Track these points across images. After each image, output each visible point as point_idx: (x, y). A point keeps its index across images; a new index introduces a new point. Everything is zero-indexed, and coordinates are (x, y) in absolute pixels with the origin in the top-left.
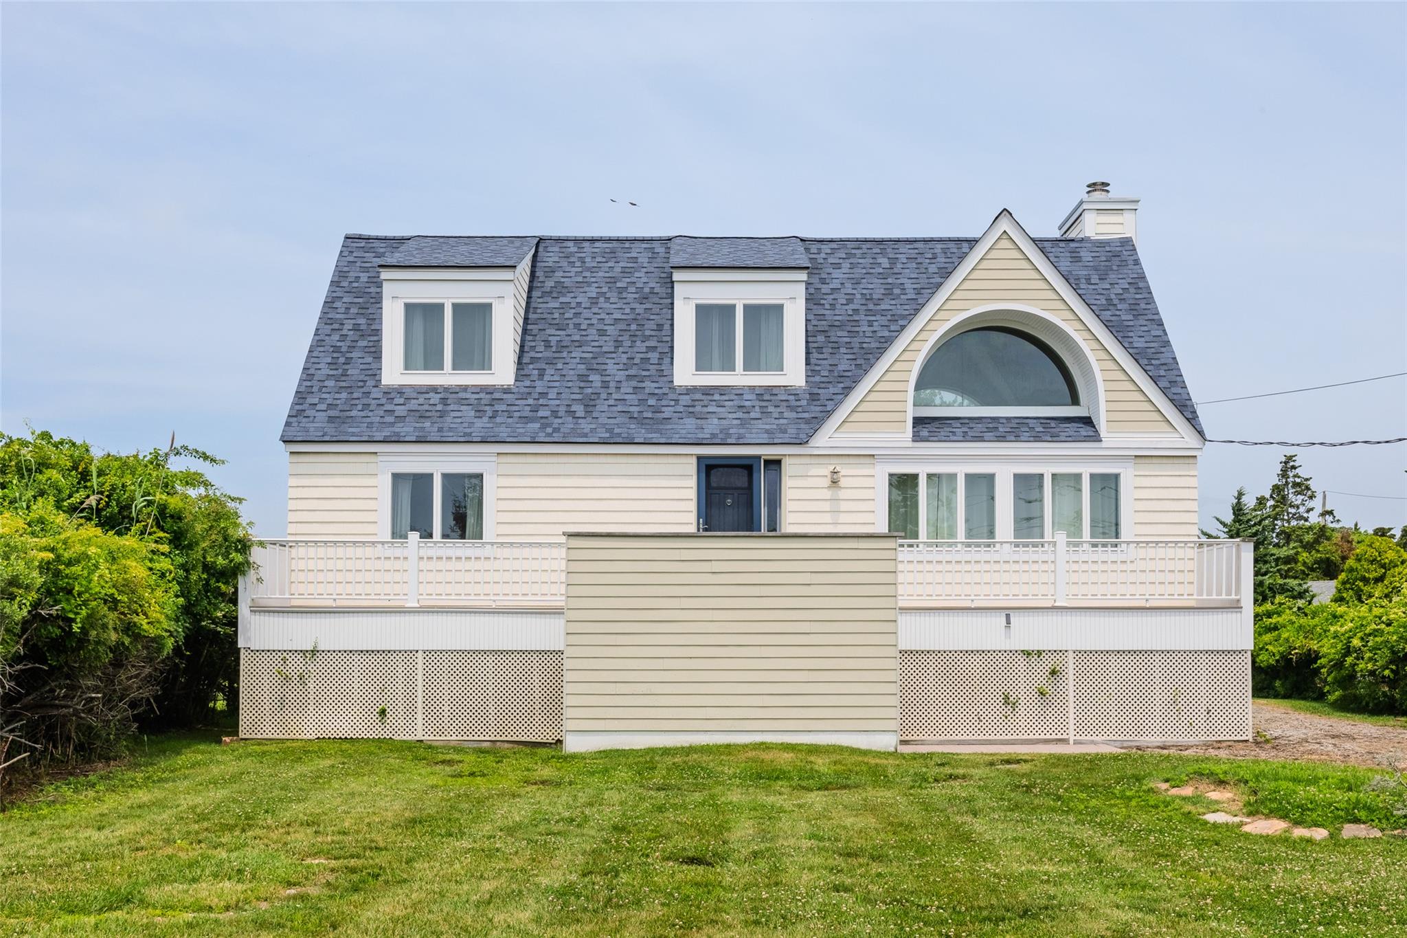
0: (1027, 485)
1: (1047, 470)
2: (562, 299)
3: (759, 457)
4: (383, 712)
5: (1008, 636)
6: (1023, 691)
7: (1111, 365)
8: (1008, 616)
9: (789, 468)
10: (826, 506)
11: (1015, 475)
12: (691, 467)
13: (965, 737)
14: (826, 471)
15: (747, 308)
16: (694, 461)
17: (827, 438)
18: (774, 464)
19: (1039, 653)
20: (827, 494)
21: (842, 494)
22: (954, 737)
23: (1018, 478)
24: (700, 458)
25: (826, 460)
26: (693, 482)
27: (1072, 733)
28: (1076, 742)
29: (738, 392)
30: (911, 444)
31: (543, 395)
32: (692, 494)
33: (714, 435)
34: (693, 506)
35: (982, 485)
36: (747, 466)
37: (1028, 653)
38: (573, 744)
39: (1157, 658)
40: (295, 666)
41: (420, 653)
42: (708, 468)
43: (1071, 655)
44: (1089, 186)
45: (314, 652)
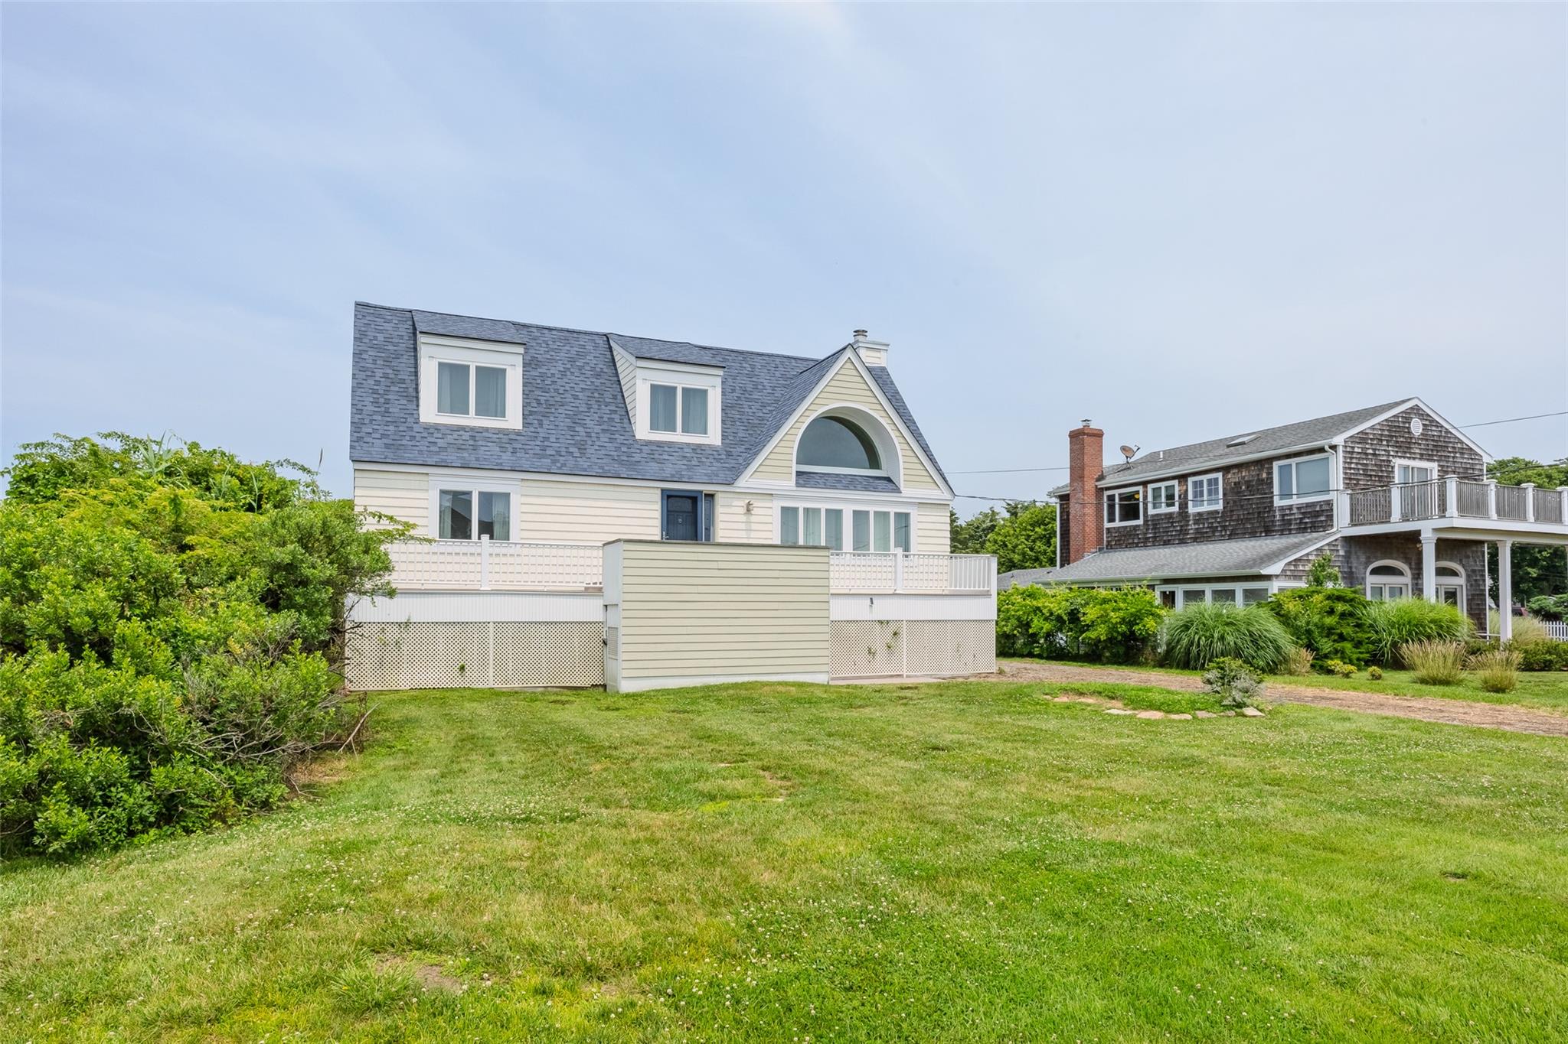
0: (860, 516)
1: (872, 509)
2: (541, 370)
3: (701, 492)
4: (462, 668)
5: (871, 612)
6: (879, 647)
8: (871, 599)
9: (720, 500)
10: (743, 526)
11: (854, 511)
12: (657, 496)
13: (847, 675)
14: (744, 503)
15: (684, 390)
16: (659, 492)
17: (745, 482)
18: (710, 496)
19: (888, 622)
20: (744, 518)
21: (753, 519)
22: (841, 675)
23: (856, 513)
24: (663, 490)
25: (743, 496)
26: (658, 506)
27: (905, 671)
28: (907, 677)
29: (681, 447)
30: (795, 489)
31: (546, 439)
32: (658, 514)
33: (673, 476)
34: (658, 523)
35: (835, 516)
36: (693, 498)
37: (881, 622)
38: (627, 687)
39: (949, 625)
40: (392, 634)
41: (491, 624)
42: (668, 496)
43: (904, 623)
44: (855, 332)
45: (407, 624)
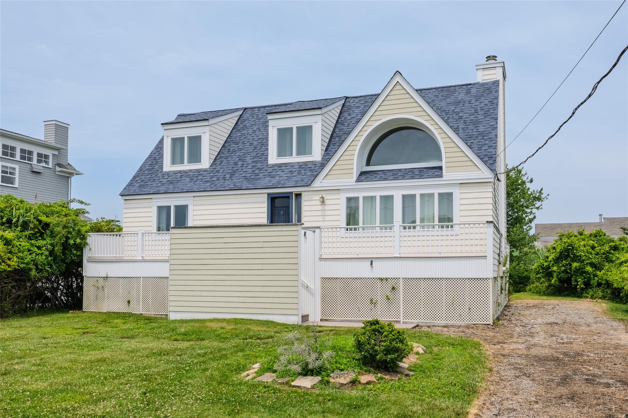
0: (408, 200)
1: (418, 192)
3: (292, 193)
4: (129, 302)
5: (372, 271)
6: (379, 298)
7: (448, 140)
8: (372, 262)
9: (304, 197)
10: (320, 213)
11: (403, 195)
12: (265, 198)
13: (353, 319)
14: (318, 197)
15: (298, 128)
16: (266, 195)
17: (318, 183)
18: (298, 195)
19: (387, 279)
20: (320, 208)
21: (327, 207)
22: (348, 319)
23: (404, 197)
24: (268, 194)
25: (318, 193)
26: (266, 205)
27: (401, 317)
28: (404, 323)
29: (291, 165)
30: (355, 183)
32: (265, 210)
33: (274, 184)
34: (265, 215)
35: (387, 200)
36: (287, 197)
37: (381, 279)
38: (173, 316)
39: (444, 282)
40: (101, 283)
42: (273, 199)
43: (401, 280)
44: (487, 58)
45: (107, 277)
